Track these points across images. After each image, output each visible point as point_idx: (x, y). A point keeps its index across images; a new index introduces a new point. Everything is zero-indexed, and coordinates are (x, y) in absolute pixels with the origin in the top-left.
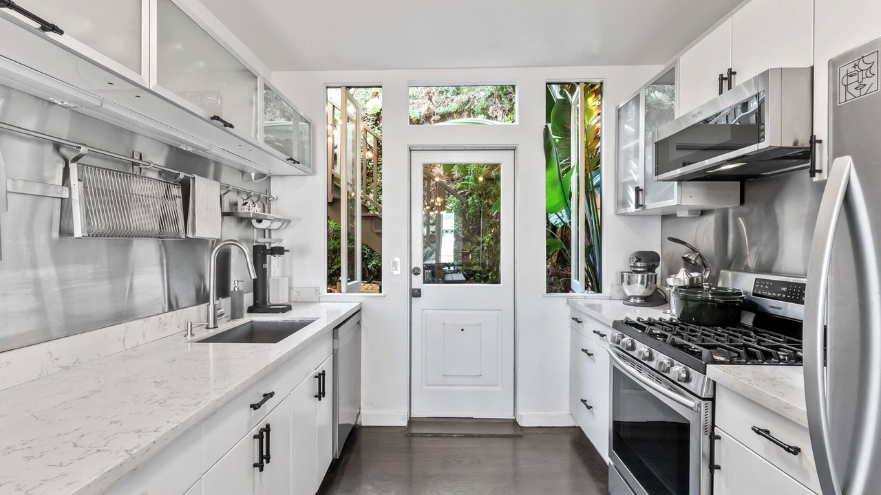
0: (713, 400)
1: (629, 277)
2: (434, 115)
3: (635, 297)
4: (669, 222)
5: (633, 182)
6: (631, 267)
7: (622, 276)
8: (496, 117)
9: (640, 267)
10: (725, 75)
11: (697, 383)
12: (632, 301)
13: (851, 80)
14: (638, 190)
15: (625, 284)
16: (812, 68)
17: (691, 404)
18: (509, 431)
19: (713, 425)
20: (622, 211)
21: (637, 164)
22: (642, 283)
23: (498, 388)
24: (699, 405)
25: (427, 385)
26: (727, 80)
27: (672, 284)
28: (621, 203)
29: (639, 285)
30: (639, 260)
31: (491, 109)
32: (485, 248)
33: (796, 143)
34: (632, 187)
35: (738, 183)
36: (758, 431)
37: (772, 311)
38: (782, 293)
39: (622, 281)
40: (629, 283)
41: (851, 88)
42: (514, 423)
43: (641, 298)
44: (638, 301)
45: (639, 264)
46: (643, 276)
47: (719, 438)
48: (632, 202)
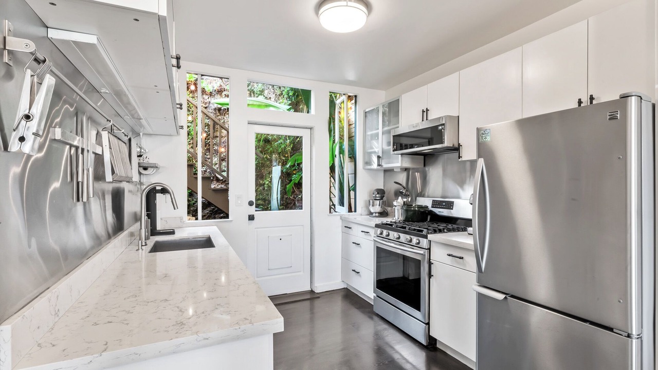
0: (429, 249)
1: (373, 202)
2: (225, 91)
3: (376, 213)
4: (387, 174)
5: (375, 152)
6: (374, 197)
7: (369, 202)
8: (270, 98)
9: (378, 197)
10: (425, 110)
11: (424, 243)
12: (374, 215)
13: (483, 135)
14: (379, 157)
15: (371, 206)
16: (459, 116)
17: (422, 252)
18: (308, 297)
19: (430, 259)
20: (369, 167)
21: (378, 143)
22: (379, 205)
23: (302, 273)
24: (425, 252)
25: (258, 277)
26: (426, 112)
27: (395, 205)
28: (368, 163)
29: (378, 206)
30: (378, 193)
31: (266, 92)
32: (266, 188)
33: (453, 145)
34: (375, 155)
35: (423, 157)
36: (449, 255)
37: (439, 213)
38: (444, 205)
39: (369, 205)
40: (373, 206)
41: (483, 138)
42: (312, 292)
43: (379, 213)
44: (377, 215)
45: (377, 196)
46: (380, 202)
47: (433, 264)
48: (374, 163)
